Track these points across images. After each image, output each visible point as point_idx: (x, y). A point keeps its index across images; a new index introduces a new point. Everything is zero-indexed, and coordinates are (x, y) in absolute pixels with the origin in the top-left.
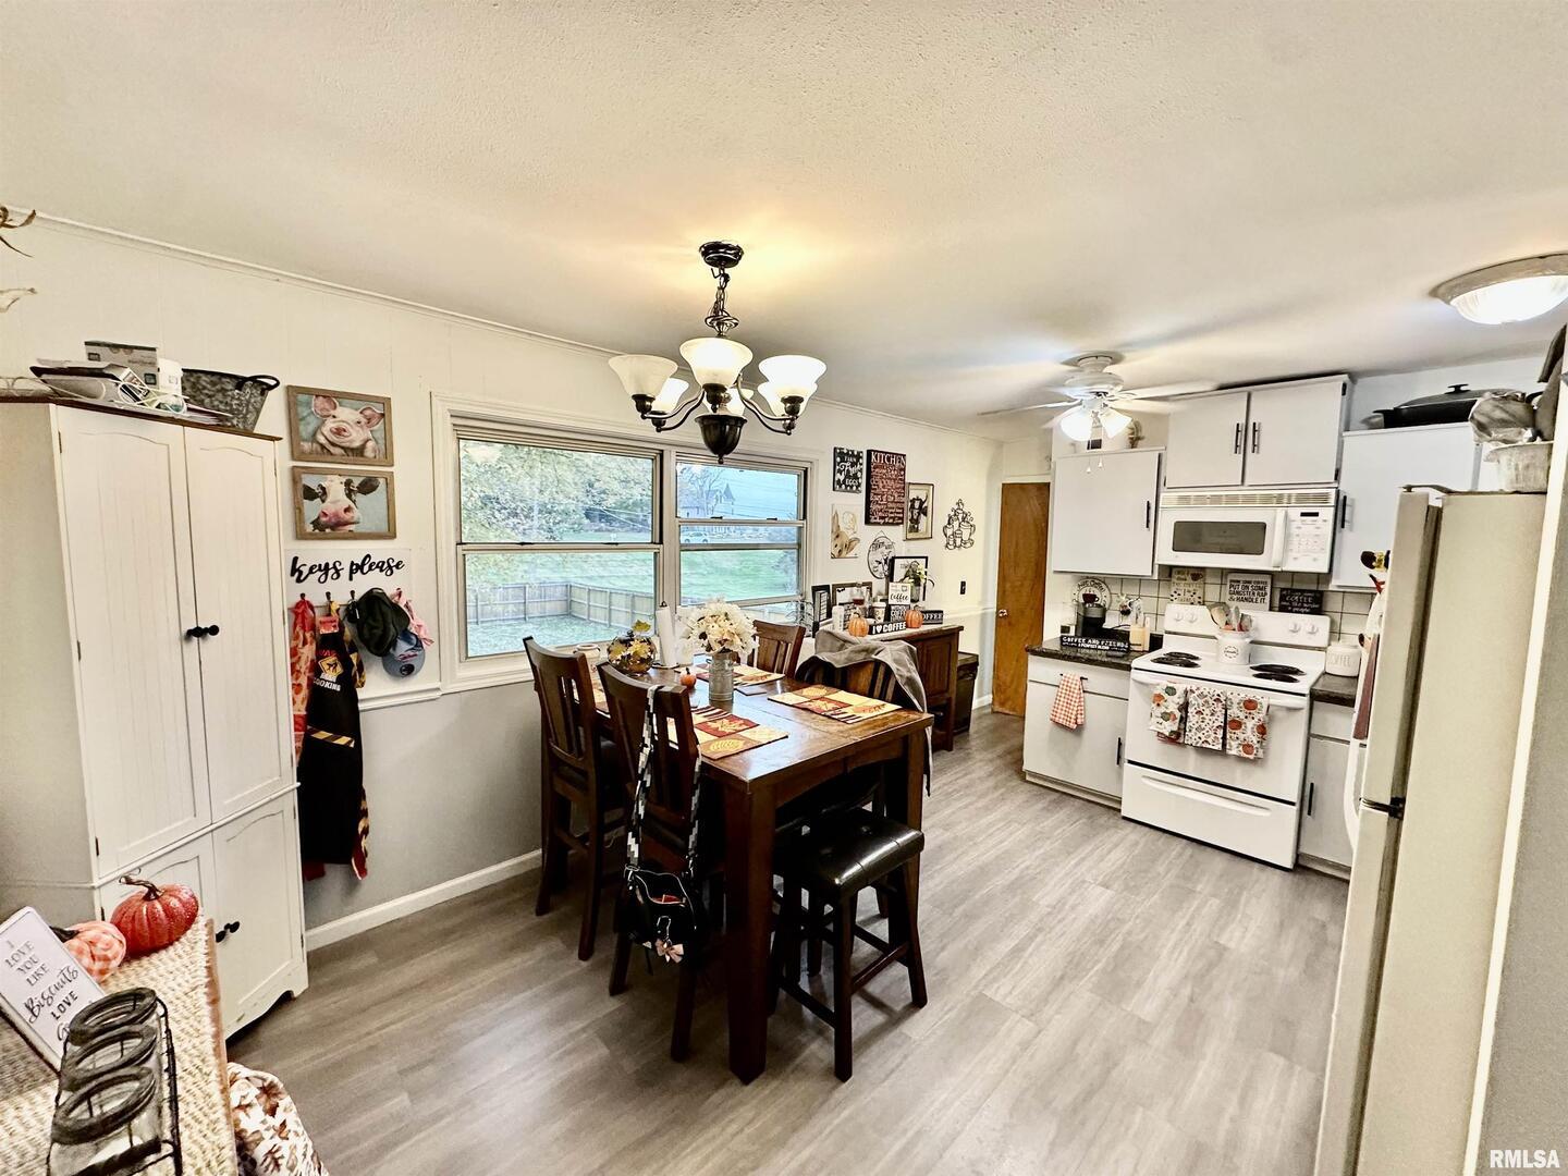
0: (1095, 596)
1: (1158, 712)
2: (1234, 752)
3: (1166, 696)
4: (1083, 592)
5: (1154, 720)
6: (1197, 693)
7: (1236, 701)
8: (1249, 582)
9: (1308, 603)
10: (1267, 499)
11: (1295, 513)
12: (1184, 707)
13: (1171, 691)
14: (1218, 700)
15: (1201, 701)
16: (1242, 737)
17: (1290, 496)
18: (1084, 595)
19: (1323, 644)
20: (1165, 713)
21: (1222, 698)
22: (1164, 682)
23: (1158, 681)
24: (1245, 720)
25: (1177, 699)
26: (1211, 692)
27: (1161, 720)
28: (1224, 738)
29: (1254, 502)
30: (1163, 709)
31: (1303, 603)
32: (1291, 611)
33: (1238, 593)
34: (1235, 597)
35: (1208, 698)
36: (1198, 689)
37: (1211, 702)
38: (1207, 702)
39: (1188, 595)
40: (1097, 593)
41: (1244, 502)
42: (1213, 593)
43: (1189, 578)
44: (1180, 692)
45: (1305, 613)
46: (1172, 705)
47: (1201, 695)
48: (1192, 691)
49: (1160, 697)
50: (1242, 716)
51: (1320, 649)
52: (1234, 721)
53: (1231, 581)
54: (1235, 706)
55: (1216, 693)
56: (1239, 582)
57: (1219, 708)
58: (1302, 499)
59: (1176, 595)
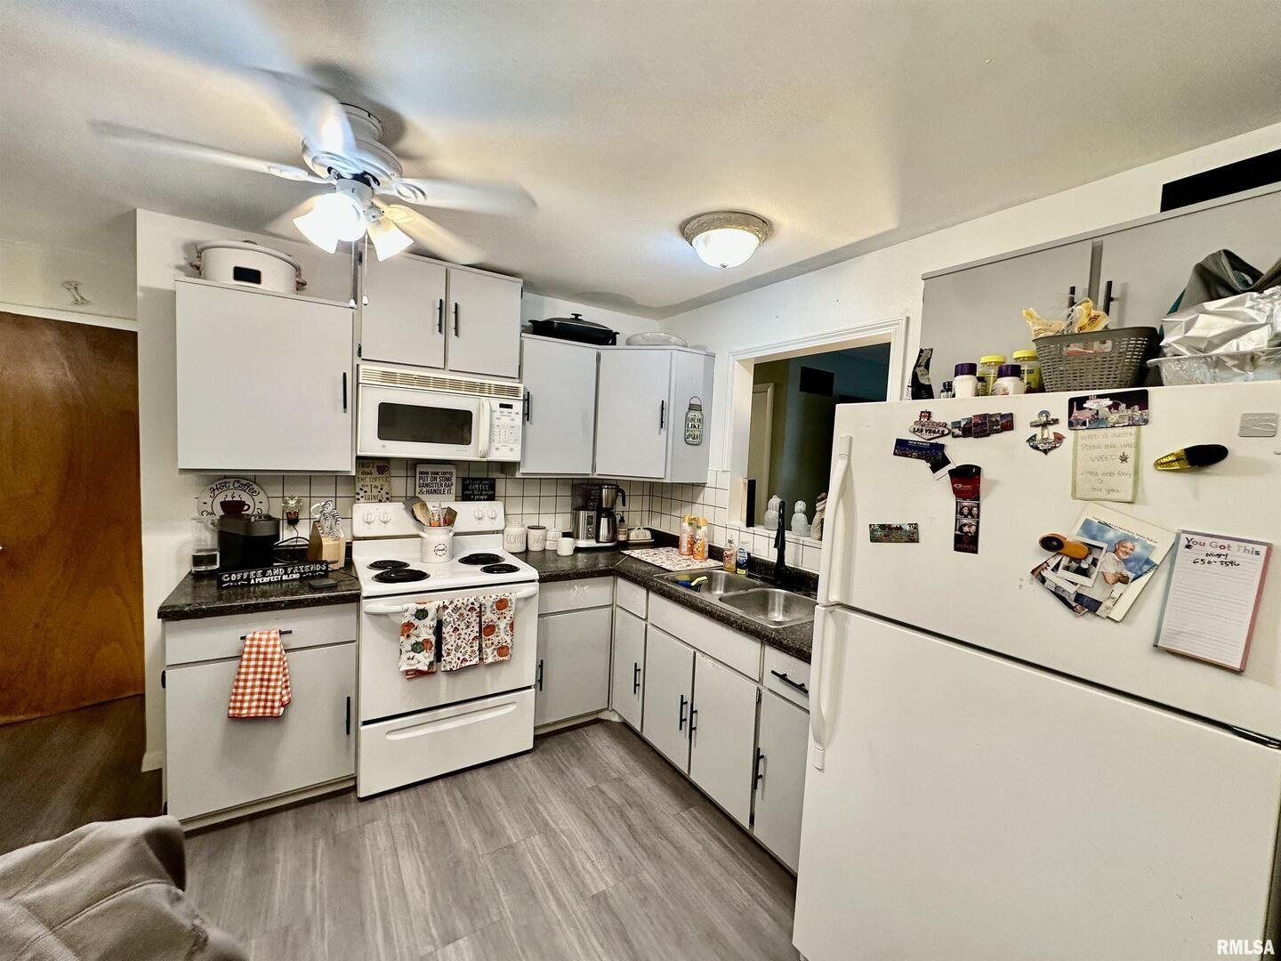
0: (243, 503)
1: (408, 644)
2: (490, 660)
3: (416, 622)
4: (221, 498)
5: (405, 657)
6: (451, 607)
7: (488, 604)
8: (437, 473)
9: (485, 491)
10: (471, 387)
11: (496, 403)
12: (438, 630)
13: (421, 614)
14: (472, 609)
15: (455, 616)
16: (496, 640)
17: (490, 385)
18: (223, 504)
19: (500, 527)
20: (417, 643)
21: (477, 606)
22: (412, 605)
23: (406, 606)
24: (498, 622)
25: (430, 622)
26: (465, 601)
27: (412, 654)
28: (480, 649)
29: (459, 389)
30: (413, 640)
31: (482, 490)
32: (473, 500)
33: (427, 485)
34: (424, 489)
35: (462, 611)
36: (452, 602)
37: (465, 613)
38: (461, 615)
39: (375, 492)
40: (246, 498)
41: (451, 388)
42: (399, 485)
43: (374, 471)
44: (431, 614)
45: (484, 500)
46: (425, 632)
47: (456, 609)
48: (445, 607)
49: (409, 625)
50: (495, 618)
51: (498, 532)
52: (488, 626)
53: (421, 473)
54: (488, 610)
55: (470, 602)
56: (427, 473)
57: (473, 617)
58: (500, 390)
59: (362, 493)
